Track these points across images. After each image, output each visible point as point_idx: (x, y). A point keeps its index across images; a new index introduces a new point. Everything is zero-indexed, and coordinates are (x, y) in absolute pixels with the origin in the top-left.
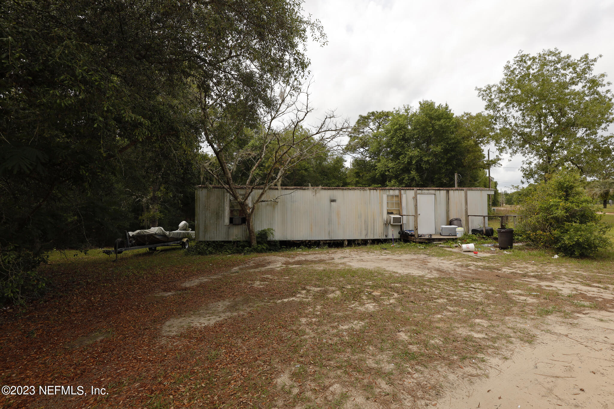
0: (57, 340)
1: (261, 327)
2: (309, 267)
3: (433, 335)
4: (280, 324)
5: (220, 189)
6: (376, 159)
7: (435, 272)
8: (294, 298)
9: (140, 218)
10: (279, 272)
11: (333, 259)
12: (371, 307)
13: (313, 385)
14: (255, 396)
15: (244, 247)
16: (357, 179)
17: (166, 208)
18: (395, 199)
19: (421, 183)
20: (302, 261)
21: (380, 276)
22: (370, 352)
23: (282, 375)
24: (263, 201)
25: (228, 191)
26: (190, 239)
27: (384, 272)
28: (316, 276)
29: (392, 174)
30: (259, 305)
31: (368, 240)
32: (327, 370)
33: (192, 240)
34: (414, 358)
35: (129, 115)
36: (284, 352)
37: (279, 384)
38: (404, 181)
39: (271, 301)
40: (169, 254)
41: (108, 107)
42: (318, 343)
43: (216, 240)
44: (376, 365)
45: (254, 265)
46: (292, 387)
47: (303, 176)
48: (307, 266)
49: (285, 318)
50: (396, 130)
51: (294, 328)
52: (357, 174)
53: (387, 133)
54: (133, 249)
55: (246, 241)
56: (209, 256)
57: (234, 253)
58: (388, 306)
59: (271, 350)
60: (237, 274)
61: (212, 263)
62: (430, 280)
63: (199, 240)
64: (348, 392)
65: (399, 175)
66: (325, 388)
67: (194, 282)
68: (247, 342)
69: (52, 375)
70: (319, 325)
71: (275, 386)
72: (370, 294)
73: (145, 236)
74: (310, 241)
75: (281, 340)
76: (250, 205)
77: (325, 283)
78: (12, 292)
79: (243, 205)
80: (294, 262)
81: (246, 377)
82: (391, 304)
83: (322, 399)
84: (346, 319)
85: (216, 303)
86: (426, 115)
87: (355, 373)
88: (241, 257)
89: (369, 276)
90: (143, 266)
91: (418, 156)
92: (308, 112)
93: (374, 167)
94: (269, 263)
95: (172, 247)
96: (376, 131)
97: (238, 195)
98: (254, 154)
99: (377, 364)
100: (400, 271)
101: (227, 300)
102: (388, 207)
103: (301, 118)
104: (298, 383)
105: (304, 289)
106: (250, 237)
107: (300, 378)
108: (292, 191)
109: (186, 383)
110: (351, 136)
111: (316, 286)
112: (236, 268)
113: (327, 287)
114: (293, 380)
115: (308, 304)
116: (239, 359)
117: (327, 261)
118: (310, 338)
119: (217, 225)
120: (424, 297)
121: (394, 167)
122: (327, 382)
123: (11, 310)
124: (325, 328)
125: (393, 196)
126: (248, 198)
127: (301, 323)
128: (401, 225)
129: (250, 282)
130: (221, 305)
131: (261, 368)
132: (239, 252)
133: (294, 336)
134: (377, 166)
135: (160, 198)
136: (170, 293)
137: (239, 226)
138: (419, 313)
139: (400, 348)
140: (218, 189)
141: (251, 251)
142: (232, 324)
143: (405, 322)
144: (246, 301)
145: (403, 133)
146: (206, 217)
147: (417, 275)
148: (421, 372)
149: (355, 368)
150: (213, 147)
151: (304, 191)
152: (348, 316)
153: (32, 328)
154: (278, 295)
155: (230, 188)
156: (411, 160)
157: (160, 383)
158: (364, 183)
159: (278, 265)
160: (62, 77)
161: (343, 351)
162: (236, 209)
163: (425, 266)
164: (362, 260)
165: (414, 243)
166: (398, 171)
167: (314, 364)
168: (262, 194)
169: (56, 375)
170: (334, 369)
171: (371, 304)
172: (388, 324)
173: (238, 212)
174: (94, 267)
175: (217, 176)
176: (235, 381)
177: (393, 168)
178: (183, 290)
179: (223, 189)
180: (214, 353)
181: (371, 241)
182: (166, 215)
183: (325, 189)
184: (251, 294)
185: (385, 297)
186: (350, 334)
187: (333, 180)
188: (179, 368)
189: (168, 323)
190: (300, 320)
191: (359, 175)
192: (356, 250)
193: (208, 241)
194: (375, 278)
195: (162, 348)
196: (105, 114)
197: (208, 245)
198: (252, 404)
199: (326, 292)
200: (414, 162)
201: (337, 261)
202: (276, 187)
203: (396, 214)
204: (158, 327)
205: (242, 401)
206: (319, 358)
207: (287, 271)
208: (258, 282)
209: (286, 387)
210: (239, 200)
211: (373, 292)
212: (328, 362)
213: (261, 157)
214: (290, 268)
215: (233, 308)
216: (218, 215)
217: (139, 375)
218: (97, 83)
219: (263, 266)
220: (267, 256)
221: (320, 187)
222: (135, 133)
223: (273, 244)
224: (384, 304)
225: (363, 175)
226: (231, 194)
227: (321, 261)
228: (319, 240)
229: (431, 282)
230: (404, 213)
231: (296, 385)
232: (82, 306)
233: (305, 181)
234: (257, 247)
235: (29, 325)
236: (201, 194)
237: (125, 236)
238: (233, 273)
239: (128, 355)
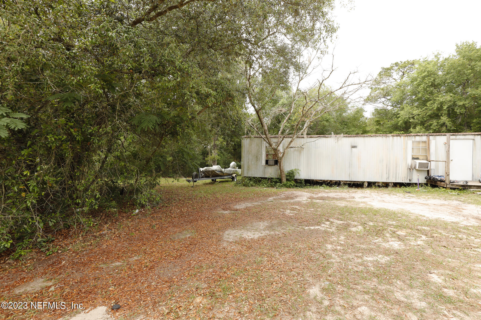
0: (166, 232)
1: (293, 246)
2: (332, 202)
3: (474, 284)
4: (309, 246)
5: (259, 139)
6: (399, 107)
7: (474, 220)
8: (319, 227)
9: (206, 159)
10: (305, 205)
11: (354, 198)
12: (396, 245)
13: (342, 302)
14: (293, 298)
15: (276, 182)
16: (378, 127)
17: (222, 153)
18: (421, 145)
19: (453, 128)
20: (324, 197)
21: (404, 218)
22: (398, 286)
23: (313, 287)
24: (291, 147)
25: (264, 140)
26: (237, 175)
27: (409, 215)
28: (338, 211)
29: (417, 121)
30: (291, 228)
31: (389, 183)
32: (354, 292)
33: (239, 175)
34: (451, 302)
35: (204, 90)
36: (314, 269)
37: (312, 294)
38: (431, 127)
39: (300, 227)
40: (224, 184)
41: (192, 84)
42: (344, 268)
43: (255, 176)
44: (406, 300)
45: (285, 197)
46: (322, 299)
47: (324, 126)
48: (329, 202)
49: (312, 242)
50: (424, 78)
51: (321, 252)
52: (378, 123)
53: (412, 82)
54: (203, 179)
55: (278, 178)
56: (251, 188)
57: (269, 187)
58: (415, 247)
59: (303, 265)
60: (272, 203)
61: (253, 193)
62: (466, 228)
63: (244, 176)
64: (376, 316)
65: (425, 122)
66: (353, 307)
67: (241, 206)
68: (283, 255)
69: (165, 253)
70: (344, 253)
71: (308, 295)
72: (394, 232)
73: (209, 171)
74: (331, 181)
75: (310, 259)
76: (281, 151)
77: (347, 218)
78: (144, 201)
79: (275, 150)
80: (318, 197)
81: (285, 282)
82: (419, 245)
83: (351, 316)
84: (370, 251)
85: (258, 223)
86: (464, 57)
87: (383, 301)
88: (274, 190)
89: (393, 216)
90: (209, 191)
91: (450, 101)
92: (333, 70)
93: (396, 115)
94: (296, 197)
95: (226, 180)
96: (399, 81)
97: (272, 143)
98: (284, 110)
99: (406, 298)
100: (427, 215)
101: (266, 221)
102: (413, 152)
103: (326, 77)
104: (328, 297)
105: (328, 220)
106: (281, 175)
107: (329, 293)
108: (316, 139)
109: (242, 276)
110: (371, 88)
111: (338, 219)
112: (271, 199)
113: (350, 221)
114: (323, 293)
115: (332, 233)
116: (278, 267)
117: (348, 199)
118: (337, 262)
119: (256, 165)
120: (460, 244)
121: (420, 113)
122: (355, 303)
123: (144, 211)
124: (351, 257)
125: (419, 142)
126: (280, 145)
127: (327, 248)
128: (428, 171)
129: (282, 210)
130: (262, 225)
131: (296, 278)
132: (272, 186)
133: (321, 258)
134: (399, 114)
135: (218, 146)
136: (227, 212)
137: (273, 166)
138: (454, 258)
139: (432, 289)
140: (257, 139)
141: (282, 186)
142: (271, 240)
143: (438, 265)
144: (280, 224)
145: (432, 79)
146: (248, 159)
147: (450, 220)
148: (460, 318)
149: (382, 297)
150: (254, 107)
151: (327, 139)
152: (372, 249)
153: (154, 223)
154: (306, 223)
155: (267, 138)
156: (441, 105)
157: (225, 272)
158: (384, 130)
159: (304, 199)
160: (169, 69)
161: (369, 279)
162: (270, 153)
163: (459, 212)
164: (383, 201)
165: (445, 189)
166: (425, 118)
167: (342, 284)
168: (291, 142)
169: (167, 254)
170: (361, 293)
171: (396, 242)
172: (416, 263)
173: (272, 156)
174: (182, 189)
175: (257, 129)
176: (276, 283)
177: (419, 115)
178: (235, 210)
179: (261, 138)
180: (259, 259)
181: (392, 184)
182: (221, 157)
183: (346, 137)
184: (283, 219)
185: (411, 238)
186: (374, 266)
187: (353, 129)
188: (236, 265)
189: (227, 232)
190: (326, 245)
191: (380, 124)
192: (377, 192)
193: (250, 177)
194: (399, 219)
195: (224, 248)
196: (190, 89)
197: (250, 180)
198: (290, 304)
199: (348, 225)
200: (445, 107)
201: (357, 200)
202: (302, 136)
203: (423, 159)
204: (221, 234)
205: (283, 300)
206: (346, 280)
207: (311, 205)
208: (288, 210)
209: (318, 297)
210: (273, 147)
211: (397, 231)
212: (355, 286)
213: (290, 113)
214: (315, 202)
215: (270, 227)
216: (257, 158)
217: (212, 264)
218: (186, 70)
219: (292, 198)
220: (295, 191)
221: (342, 135)
222: (207, 102)
223: (299, 181)
224: (411, 245)
225: (384, 123)
226: (267, 142)
227: (342, 199)
228: (340, 181)
229: (468, 229)
230: (432, 158)
231: (326, 298)
232: (177, 214)
233: (327, 131)
234: (286, 183)
235: (152, 221)
236: (246, 143)
237: (198, 170)
238: (269, 202)
239: (204, 249)
